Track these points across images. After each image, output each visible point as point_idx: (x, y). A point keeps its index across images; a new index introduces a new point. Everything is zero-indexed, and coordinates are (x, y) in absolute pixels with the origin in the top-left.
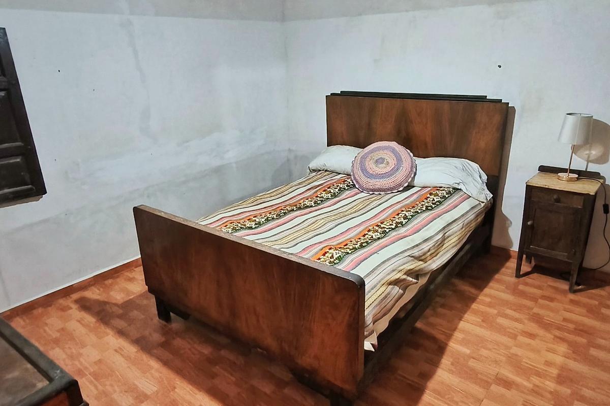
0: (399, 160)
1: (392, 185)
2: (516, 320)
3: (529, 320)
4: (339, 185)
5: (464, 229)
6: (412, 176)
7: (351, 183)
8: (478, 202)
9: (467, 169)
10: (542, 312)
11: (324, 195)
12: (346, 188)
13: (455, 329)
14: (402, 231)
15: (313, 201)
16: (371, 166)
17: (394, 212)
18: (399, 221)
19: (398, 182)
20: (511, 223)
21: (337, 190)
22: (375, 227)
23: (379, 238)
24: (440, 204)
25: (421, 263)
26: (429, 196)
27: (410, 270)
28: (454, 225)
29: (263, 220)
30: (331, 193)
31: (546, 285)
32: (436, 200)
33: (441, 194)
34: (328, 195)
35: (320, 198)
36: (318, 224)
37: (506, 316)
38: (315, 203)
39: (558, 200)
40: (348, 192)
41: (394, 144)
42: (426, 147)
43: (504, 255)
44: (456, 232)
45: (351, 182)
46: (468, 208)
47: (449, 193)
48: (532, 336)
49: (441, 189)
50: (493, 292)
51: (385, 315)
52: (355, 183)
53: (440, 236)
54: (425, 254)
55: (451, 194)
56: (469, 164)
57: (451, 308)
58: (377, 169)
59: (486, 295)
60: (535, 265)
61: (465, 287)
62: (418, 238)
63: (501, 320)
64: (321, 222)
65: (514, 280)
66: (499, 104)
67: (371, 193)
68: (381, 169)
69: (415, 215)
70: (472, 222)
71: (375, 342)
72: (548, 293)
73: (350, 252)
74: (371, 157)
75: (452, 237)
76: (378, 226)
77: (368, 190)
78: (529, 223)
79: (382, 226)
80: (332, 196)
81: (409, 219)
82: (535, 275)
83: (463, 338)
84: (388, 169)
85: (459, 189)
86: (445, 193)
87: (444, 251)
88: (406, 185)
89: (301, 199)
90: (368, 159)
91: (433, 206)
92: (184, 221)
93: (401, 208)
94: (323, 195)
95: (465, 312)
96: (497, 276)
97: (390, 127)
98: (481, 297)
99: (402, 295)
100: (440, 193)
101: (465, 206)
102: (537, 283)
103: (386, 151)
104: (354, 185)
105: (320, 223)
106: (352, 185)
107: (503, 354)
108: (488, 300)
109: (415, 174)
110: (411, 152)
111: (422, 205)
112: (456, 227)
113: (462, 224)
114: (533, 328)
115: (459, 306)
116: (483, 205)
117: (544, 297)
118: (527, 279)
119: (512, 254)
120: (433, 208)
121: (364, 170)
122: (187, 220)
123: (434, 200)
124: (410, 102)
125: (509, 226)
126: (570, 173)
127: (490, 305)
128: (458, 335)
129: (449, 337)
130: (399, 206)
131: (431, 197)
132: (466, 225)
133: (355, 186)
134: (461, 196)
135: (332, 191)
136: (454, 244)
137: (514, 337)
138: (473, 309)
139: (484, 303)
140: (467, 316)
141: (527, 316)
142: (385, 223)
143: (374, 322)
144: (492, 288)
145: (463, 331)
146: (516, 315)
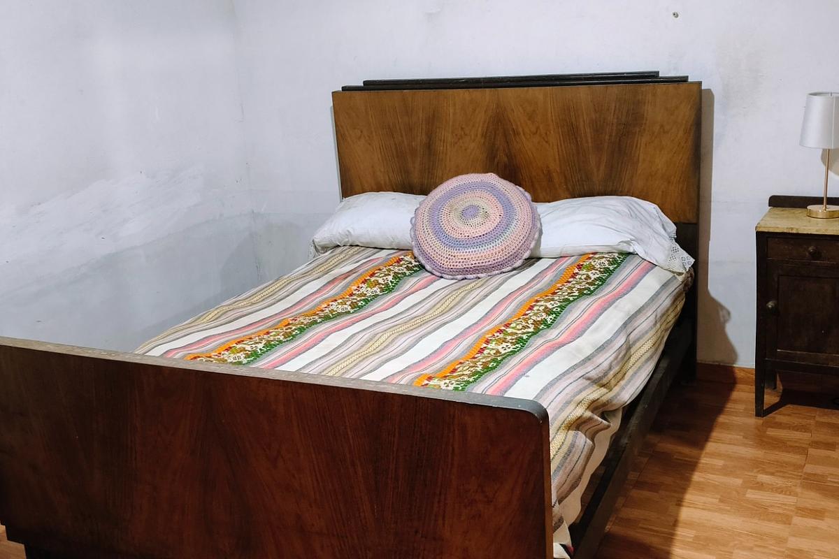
0: (508, 207)
1: (500, 257)
2: (780, 490)
3: (803, 486)
4: (391, 268)
5: (658, 325)
6: (536, 236)
7: (414, 263)
8: (671, 275)
9: (638, 214)
10: (819, 470)
11: (368, 291)
12: (408, 273)
13: (675, 523)
14: (552, 334)
15: (349, 303)
16: (453, 224)
17: (521, 303)
18: (539, 319)
19: (512, 250)
20: (729, 313)
21: (390, 278)
22: (496, 335)
23: (513, 353)
24: (603, 283)
25: (604, 390)
26: (576, 271)
27: (594, 401)
28: (641, 319)
29: (260, 346)
30: (379, 284)
31: (812, 422)
32: (593, 277)
33: (600, 264)
34: (375, 289)
35: (359, 296)
36: (381, 340)
37: (760, 486)
38: (353, 305)
39: (816, 255)
40: (413, 280)
41: (492, 178)
42: (550, 179)
43: (724, 377)
44: (647, 332)
45: (413, 261)
46: (657, 287)
47: (614, 261)
48: (817, 514)
49: (597, 256)
50: (722, 448)
51: (573, 487)
52: (423, 262)
53: (621, 341)
54: (605, 374)
55: (619, 265)
56: (638, 204)
57: (654, 487)
58: (467, 228)
59: (712, 455)
60: (784, 390)
61: (668, 446)
62: (586, 344)
63: (751, 495)
64: (386, 336)
65: (753, 421)
66: (683, 86)
67: (460, 277)
68: (475, 228)
69: (566, 305)
70: (670, 312)
71: (568, 541)
72: (822, 436)
73: (471, 380)
74: (451, 206)
75: (642, 342)
76: (500, 331)
77: (453, 272)
78: (770, 305)
79: (509, 330)
80: (382, 290)
81: (558, 314)
82: (789, 408)
83: (696, 536)
84: (488, 227)
85: (630, 254)
86: (606, 263)
87: (634, 368)
88: (526, 255)
89: (322, 302)
90: (445, 211)
91: (592, 288)
92: (110, 355)
93: (531, 296)
94: (363, 290)
95: (684, 490)
96: (722, 419)
97: (474, 146)
98: (704, 460)
99: (592, 450)
100: (596, 264)
101: (651, 284)
102: (796, 421)
103: (478, 193)
104: (422, 267)
105: (383, 338)
106: (416, 266)
107: (775, 553)
108: (719, 463)
109: (541, 233)
110: (526, 191)
111: (571, 288)
112: (645, 323)
113: (653, 316)
114: (812, 499)
115: (668, 480)
116: (680, 279)
117: (816, 444)
118: (778, 417)
119: (739, 375)
120: (592, 292)
121: (439, 233)
122: (116, 352)
123: (588, 277)
124: (510, 92)
125: (725, 321)
126: (828, 203)
127: (725, 471)
128: (682, 532)
129: (669, 538)
130: (527, 294)
131: (581, 272)
132: (661, 317)
133: (424, 267)
134: (638, 265)
135: (381, 281)
136: (648, 355)
137: (786, 520)
138: (698, 483)
139: (713, 470)
140: (689, 496)
141: (799, 481)
142: (512, 325)
143: (560, 501)
144: (718, 441)
145: (690, 525)
146: (778, 481)
